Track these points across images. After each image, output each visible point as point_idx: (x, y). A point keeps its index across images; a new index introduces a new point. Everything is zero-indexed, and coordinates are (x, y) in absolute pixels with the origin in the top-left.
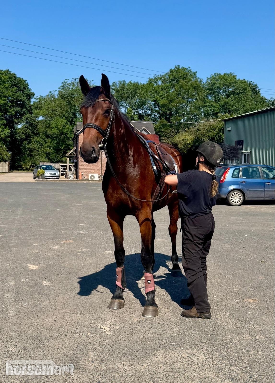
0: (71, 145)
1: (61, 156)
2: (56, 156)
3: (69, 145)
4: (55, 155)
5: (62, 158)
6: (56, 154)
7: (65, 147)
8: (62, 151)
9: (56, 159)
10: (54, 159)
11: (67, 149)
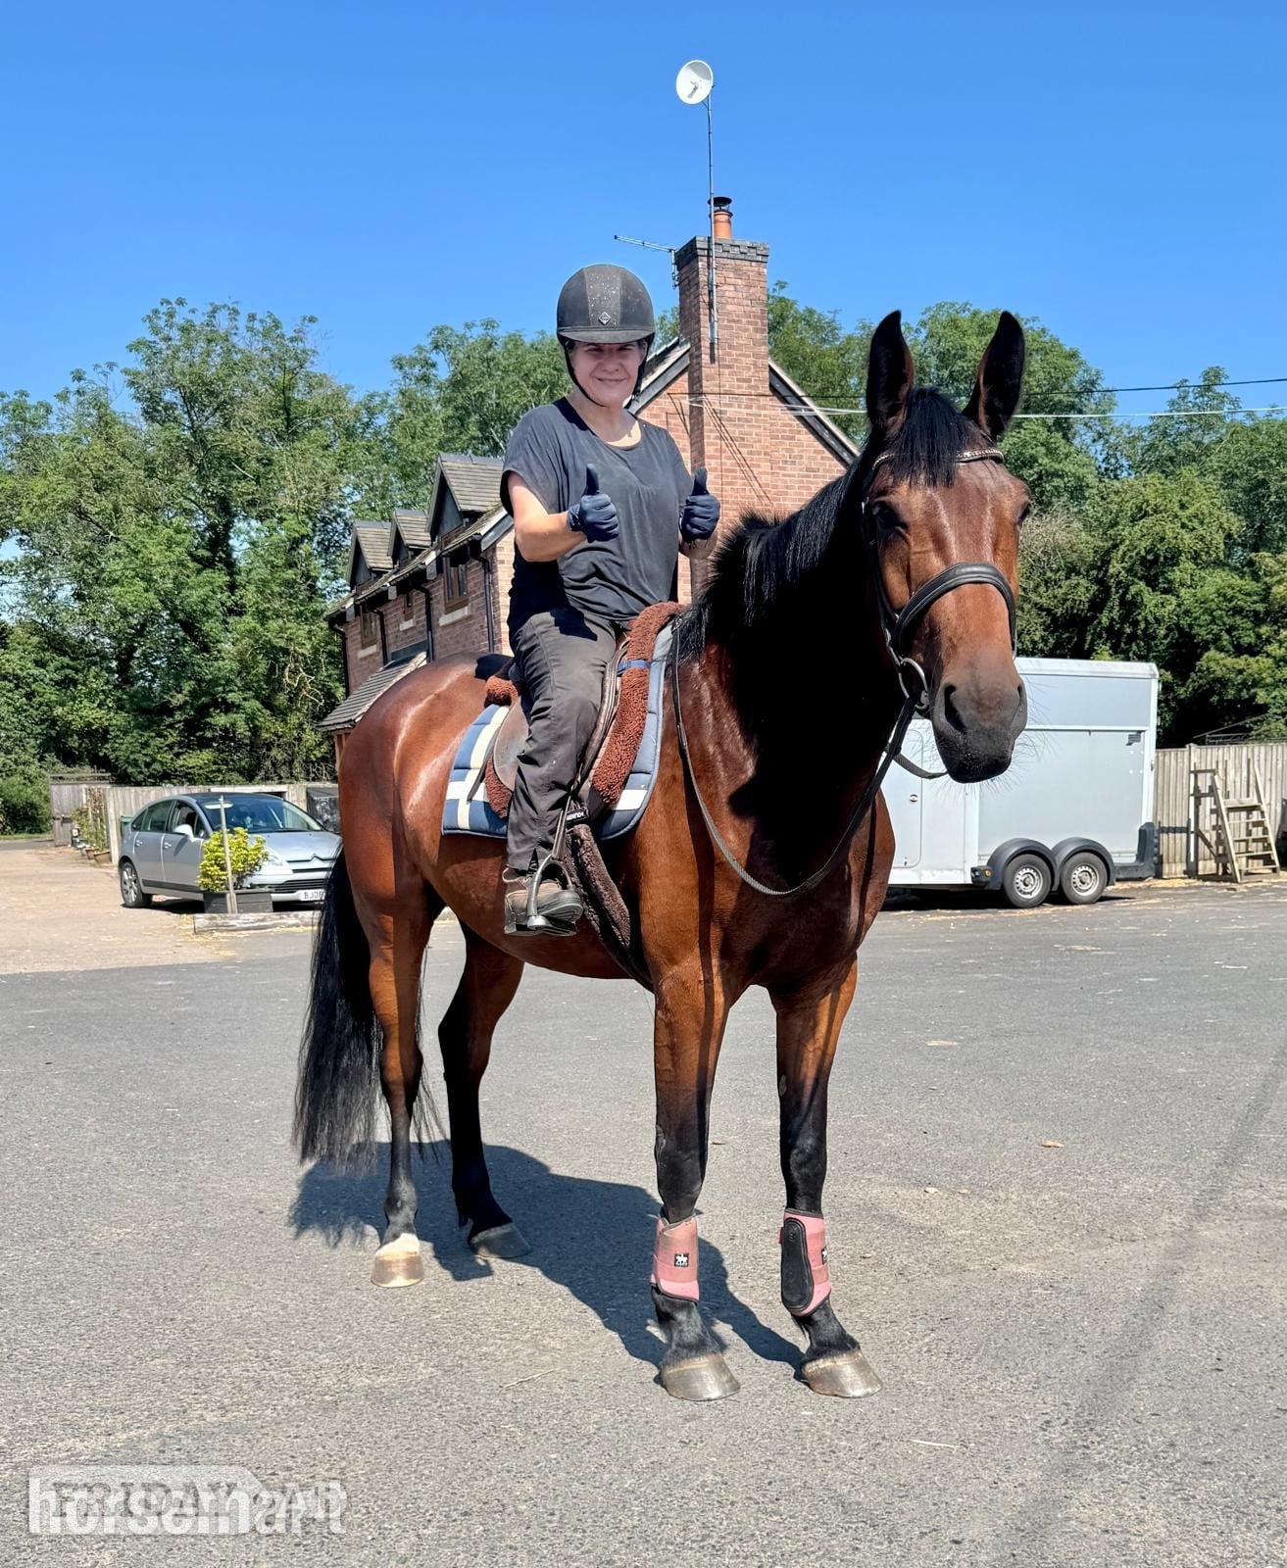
0: (229, 681)
1: (171, 747)
2: (146, 745)
3: (215, 682)
4: (143, 740)
5: (178, 755)
6: (146, 734)
7: (193, 694)
8: (178, 716)
9: (148, 765)
10: (135, 763)
11: (206, 706)
